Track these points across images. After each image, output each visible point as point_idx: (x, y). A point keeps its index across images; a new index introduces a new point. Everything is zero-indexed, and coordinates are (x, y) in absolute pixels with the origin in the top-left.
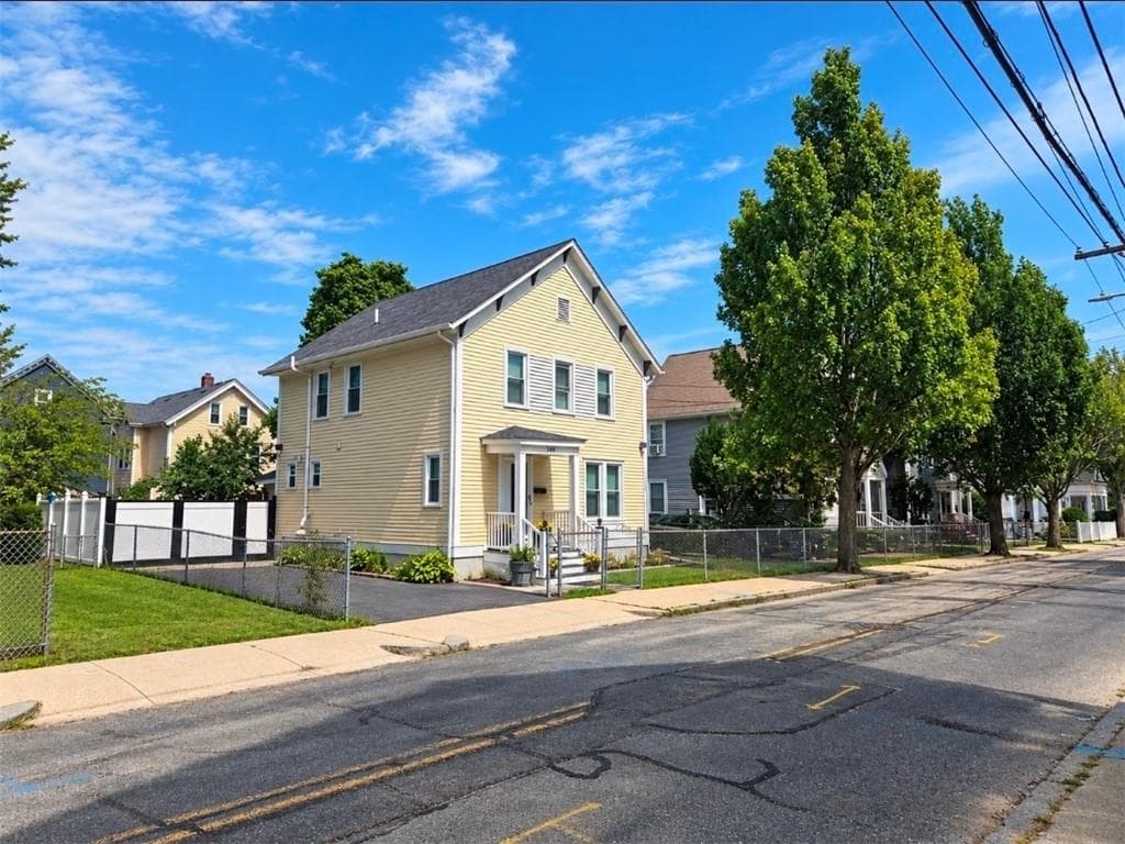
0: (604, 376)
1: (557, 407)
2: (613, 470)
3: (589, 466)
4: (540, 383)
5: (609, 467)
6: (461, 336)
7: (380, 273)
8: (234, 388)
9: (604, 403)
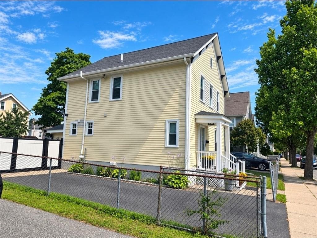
4: (207, 92)
6: (192, 63)
7: (81, 57)
8: (11, 97)
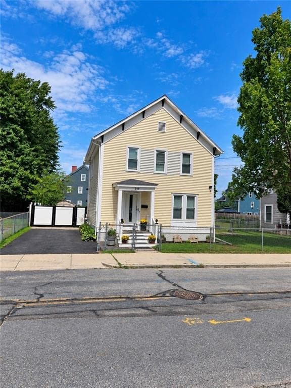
0: (187, 156)
1: (156, 170)
2: (191, 198)
3: (175, 197)
4: (146, 160)
5: (188, 197)
6: (102, 142)
9: (186, 168)
